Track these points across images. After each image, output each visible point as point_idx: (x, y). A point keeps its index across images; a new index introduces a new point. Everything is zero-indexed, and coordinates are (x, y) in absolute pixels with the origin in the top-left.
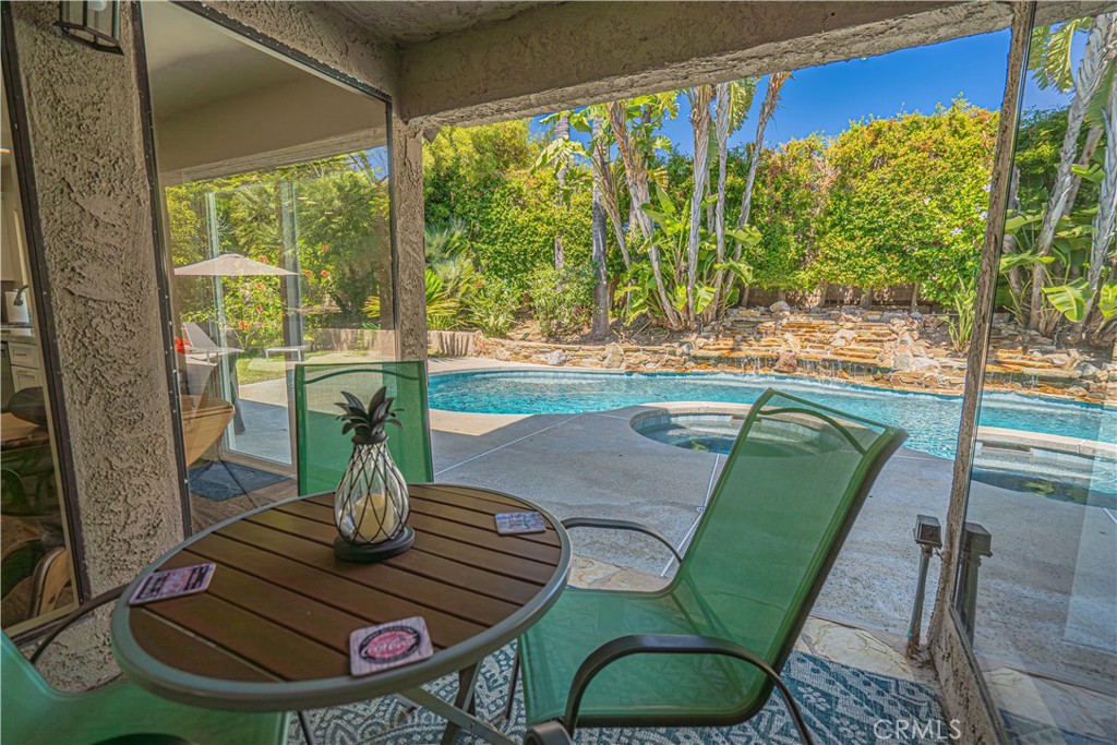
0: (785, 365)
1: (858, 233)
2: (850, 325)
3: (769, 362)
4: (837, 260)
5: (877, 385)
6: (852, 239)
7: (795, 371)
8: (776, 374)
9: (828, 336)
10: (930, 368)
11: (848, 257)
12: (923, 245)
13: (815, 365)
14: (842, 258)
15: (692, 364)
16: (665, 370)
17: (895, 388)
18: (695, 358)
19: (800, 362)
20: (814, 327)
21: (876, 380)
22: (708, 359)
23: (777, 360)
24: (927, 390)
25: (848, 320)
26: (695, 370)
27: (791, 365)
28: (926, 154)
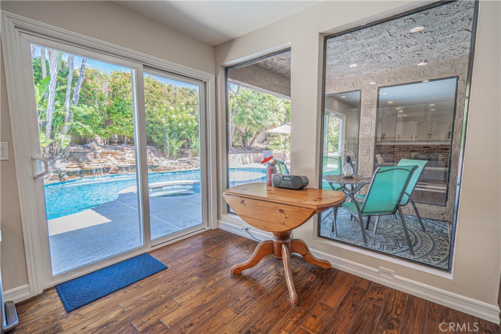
0: (114, 170)
1: (129, 115)
2: (129, 152)
3: (107, 170)
4: (122, 125)
5: (153, 172)
6: (127, 117)
7: (118, 172)
8: (110, 175)
9: (123, 156)
10: (168, 164)
11: (127, 125)
12: (152, 122)
13: (127, 168)
14: (124, 125)
15: (67, 177)
16: (53, 182)
17: (160, 172)
18: (68, 173)
19: (120, 168)
20: (114, 153)
21: (153, 170)
22: (75, 173)
23: (110, 169)
24: (169, 171)
25: (127, 150)
26: (69, 179)
27: (116, 170)
28: (149, 91)
